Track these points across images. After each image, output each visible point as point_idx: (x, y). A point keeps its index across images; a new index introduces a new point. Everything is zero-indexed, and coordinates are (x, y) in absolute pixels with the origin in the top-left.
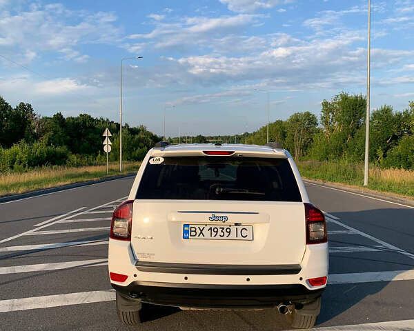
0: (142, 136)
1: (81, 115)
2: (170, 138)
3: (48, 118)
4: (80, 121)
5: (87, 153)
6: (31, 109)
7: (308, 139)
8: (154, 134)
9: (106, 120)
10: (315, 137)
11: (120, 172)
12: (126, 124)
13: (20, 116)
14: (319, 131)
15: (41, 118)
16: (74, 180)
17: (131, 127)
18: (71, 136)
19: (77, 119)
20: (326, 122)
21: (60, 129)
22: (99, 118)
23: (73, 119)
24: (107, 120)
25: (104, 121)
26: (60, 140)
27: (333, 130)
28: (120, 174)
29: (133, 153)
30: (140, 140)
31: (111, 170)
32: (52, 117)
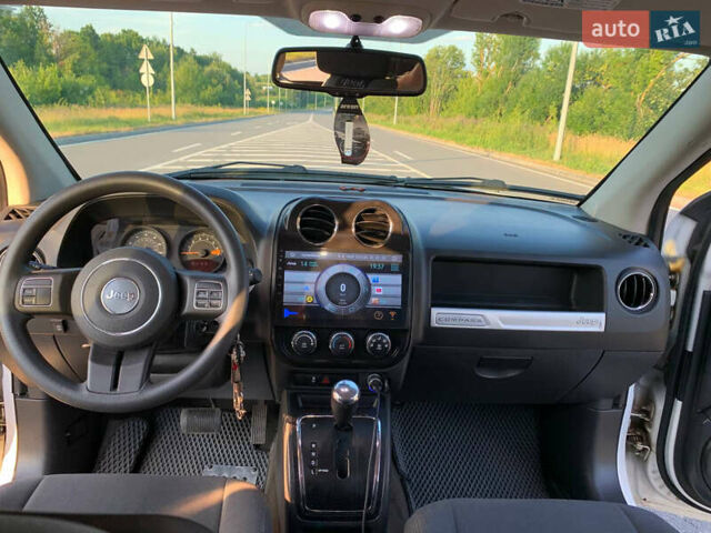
0: (216, 68)
1: (124, 31)
2: (256, 76)
3: (73, 32)
4: (122, 40)
5: (133, 90)
6: (45, 16)
7: (450, 86)
8: (233, 67)
9: (161, 41)
10: (461, 83)
11: (171, 119)
12: (192, 50)
13: (25, 25)
14: (465, 76)
15: (61, 31)
16: (83, 129)
17: (199, 54)
18: (109, 63)
19: (118, 37)
20: (479, 62)
21: (93, 51)
22: (151, 38)
23: (111, 36)
24: (164, 41)
25: (158, 43)
26: (92, 68)
27: (488, 74)
28: (171, 123)
29: (202, 94)
30: (212, 75)
31: (159, 116)
32: (79, 30)
